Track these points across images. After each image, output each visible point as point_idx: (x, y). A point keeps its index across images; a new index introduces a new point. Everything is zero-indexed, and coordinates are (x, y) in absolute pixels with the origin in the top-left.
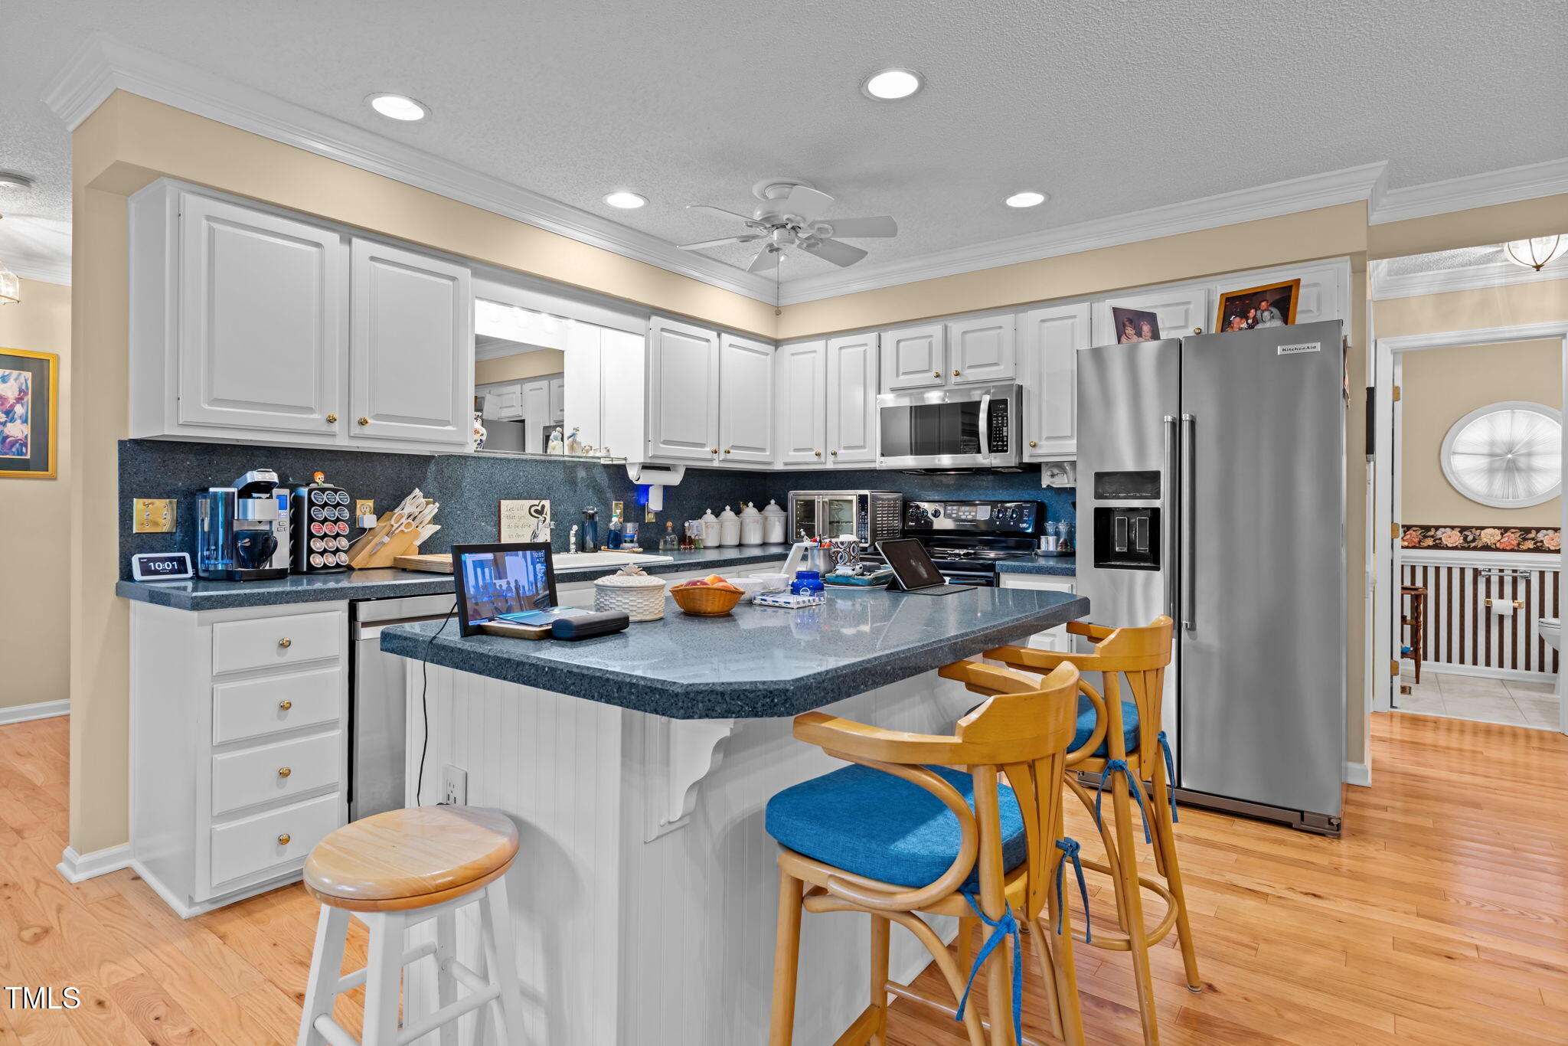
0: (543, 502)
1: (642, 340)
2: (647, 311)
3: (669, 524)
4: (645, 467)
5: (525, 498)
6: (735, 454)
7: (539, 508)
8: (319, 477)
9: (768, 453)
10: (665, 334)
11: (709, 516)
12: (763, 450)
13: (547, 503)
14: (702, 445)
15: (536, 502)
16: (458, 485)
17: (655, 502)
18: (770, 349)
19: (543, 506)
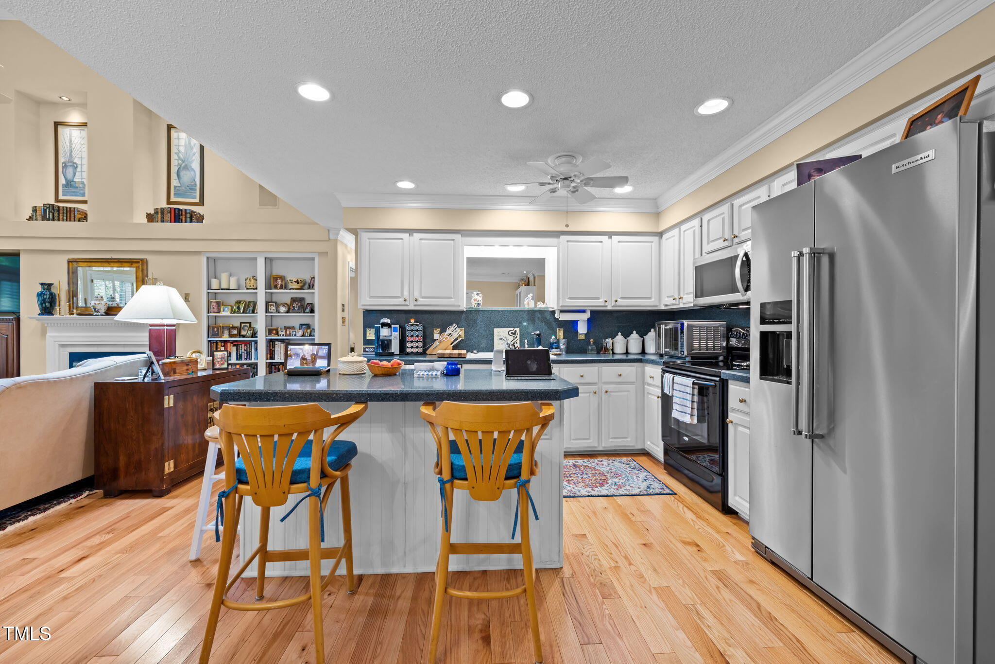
0: (516, 329)
1: (555, 249)
2: (557, 234)
3: (592, 340)
4: (561, 311)
5: (507, 327)
6: (621, 302)
7: (513, 332)
8: (412, 321)
9: (653, 300)
10: (569, 243)
11: (620, 337)
12: (650, 298)
13: (518, 330)
14: (598, 298)
15: (512, 329)
16: (475, 322)
17: (582, 329)
18: (656, 239)
19: (516, 331)
